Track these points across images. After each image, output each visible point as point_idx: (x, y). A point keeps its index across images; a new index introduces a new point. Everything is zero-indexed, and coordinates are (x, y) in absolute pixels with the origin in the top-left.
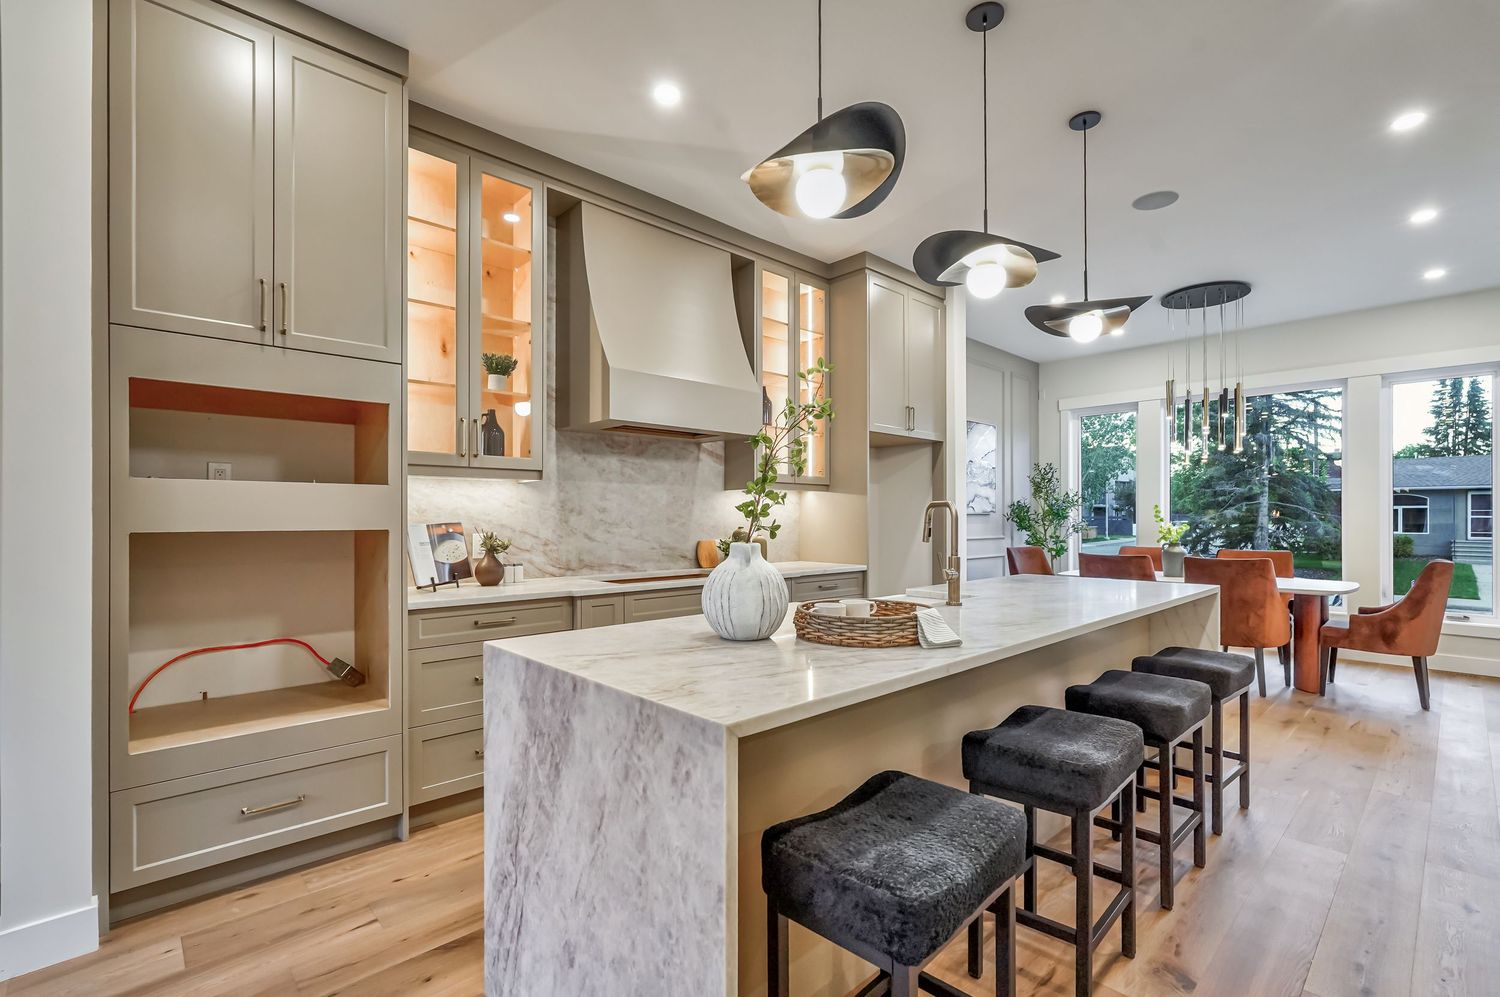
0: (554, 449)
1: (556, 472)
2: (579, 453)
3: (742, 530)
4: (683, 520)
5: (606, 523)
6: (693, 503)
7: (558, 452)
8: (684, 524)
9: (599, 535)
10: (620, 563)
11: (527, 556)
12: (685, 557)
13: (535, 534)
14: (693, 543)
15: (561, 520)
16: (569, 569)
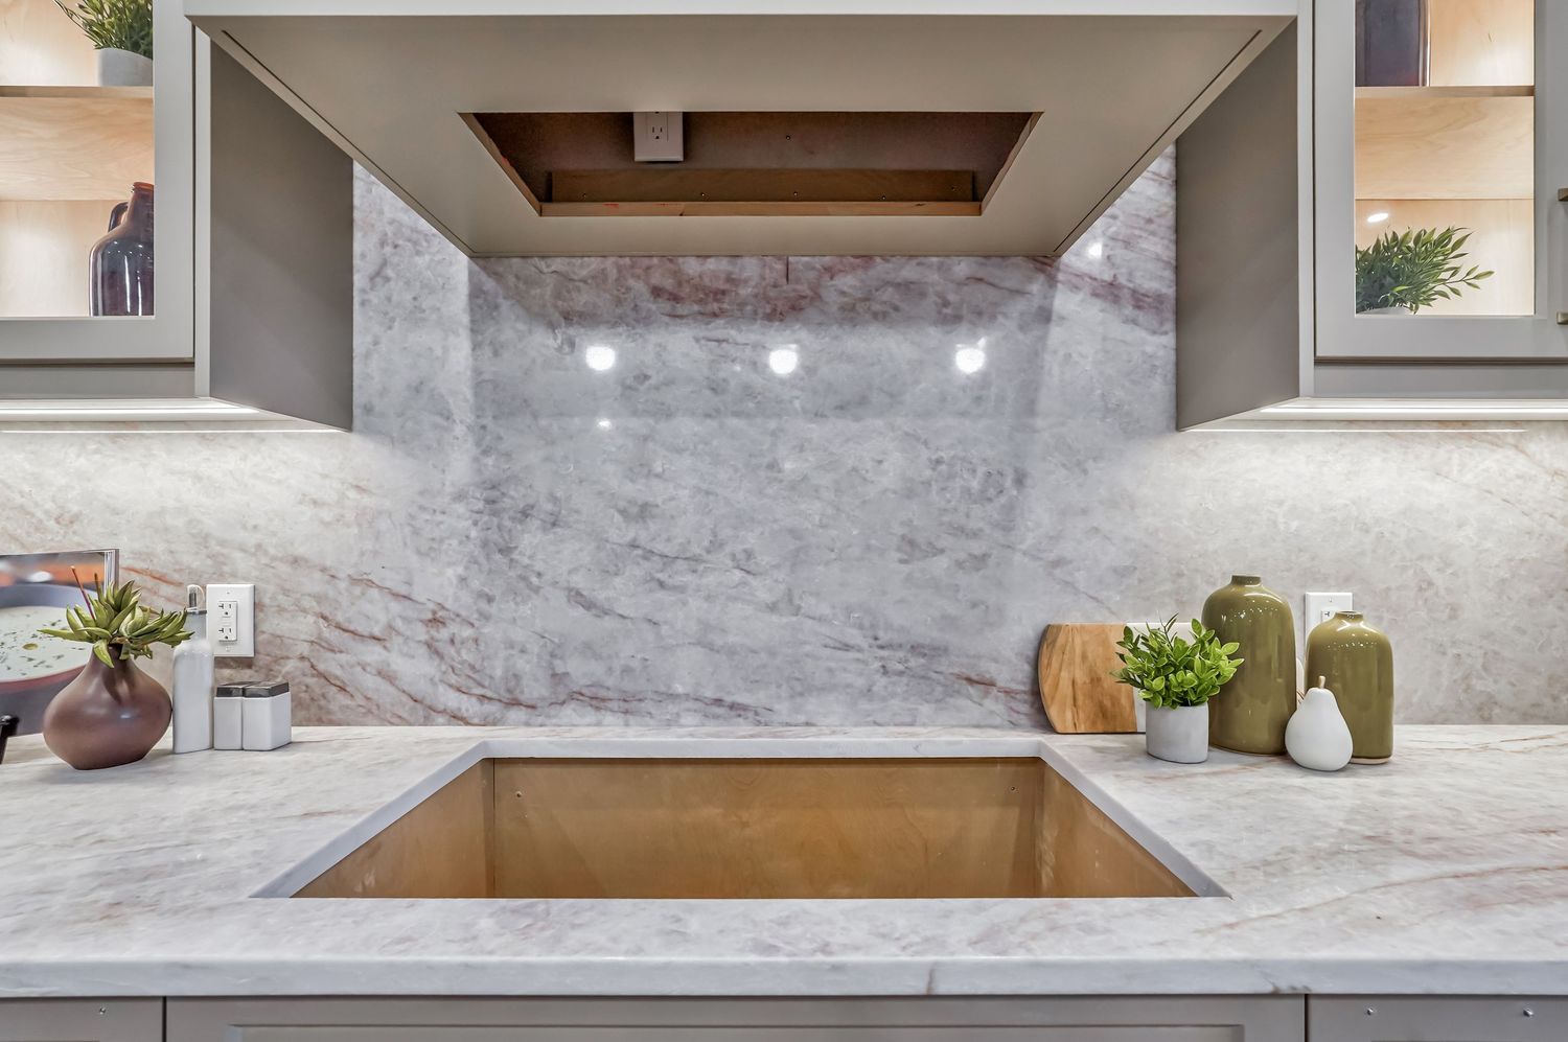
0: (465, 319)
1: (469, 393)
2: (552, 326)
3: (1251, 592)
4: (977, 547)
5: (649, 554)
6: (1020, 480)
7: (475, 329)
8: (981, 560)
9: (624, 592)
10: (709, 693)
11: (373, 654)
12: (987, 684)
13: (403, 590)
14: (1018, 633)
15: (485, 544)
16: (515, 703)
